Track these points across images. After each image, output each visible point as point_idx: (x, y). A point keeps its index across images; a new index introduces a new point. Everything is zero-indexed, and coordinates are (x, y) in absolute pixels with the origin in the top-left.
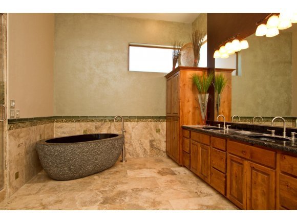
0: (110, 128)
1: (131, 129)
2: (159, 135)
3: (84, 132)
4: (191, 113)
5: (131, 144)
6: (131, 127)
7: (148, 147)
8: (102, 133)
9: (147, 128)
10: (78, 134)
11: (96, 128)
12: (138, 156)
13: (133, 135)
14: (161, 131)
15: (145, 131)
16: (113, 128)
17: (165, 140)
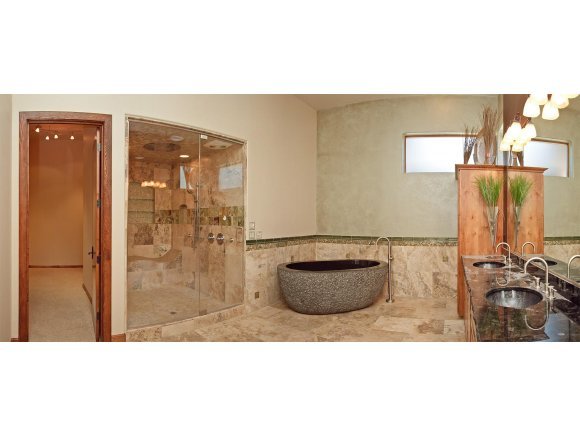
0: (377, 252)
1: (405, 255)
2: (446, 266)
3: (347, 256)
4: (476, 237)
5: (406, 277)
6: (405, 253)
7: (430, 283)
8: (368, 259)
9: (428, 255)
10: (340, 258)
11: (360, 252)
12: (415, 295)
13: (408, 263)
14: (450, 259)
15: (426, 260)
16: (381, 253)
17: (456, 273)
